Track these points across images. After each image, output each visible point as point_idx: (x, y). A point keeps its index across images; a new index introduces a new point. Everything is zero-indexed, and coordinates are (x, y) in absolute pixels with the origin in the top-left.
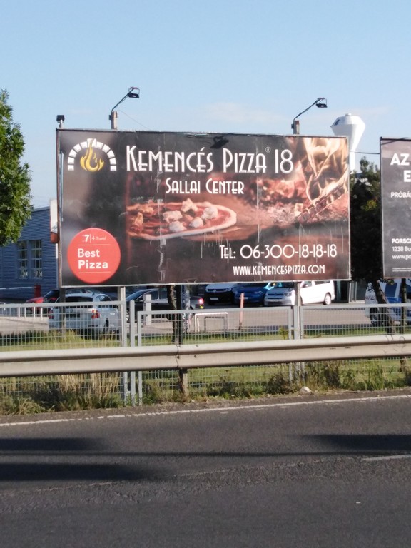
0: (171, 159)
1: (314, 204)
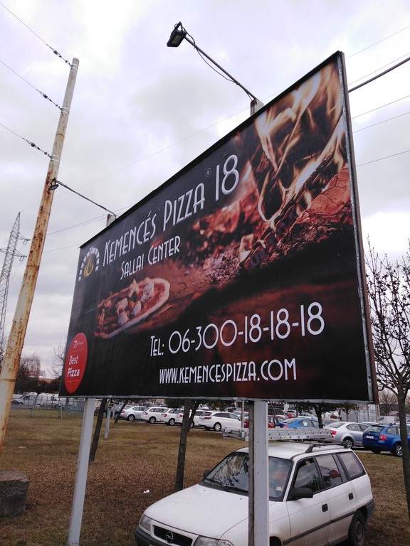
1: (272, 226)
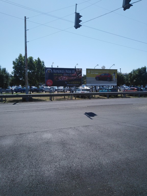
0: (59, 71)
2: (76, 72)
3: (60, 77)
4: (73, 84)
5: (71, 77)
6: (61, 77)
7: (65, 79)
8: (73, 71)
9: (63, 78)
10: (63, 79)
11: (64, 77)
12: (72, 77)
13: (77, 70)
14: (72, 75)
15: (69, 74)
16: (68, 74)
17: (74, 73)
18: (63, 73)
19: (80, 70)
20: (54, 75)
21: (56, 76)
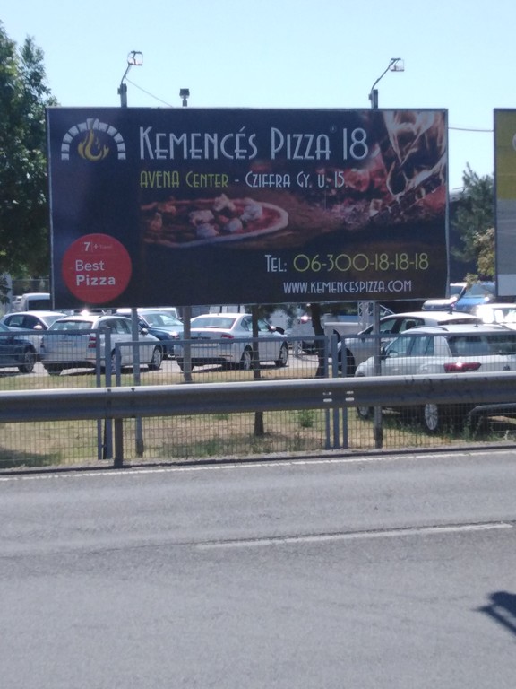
2: (385, 146)
3: (210, 207)
4: (350, 276)
5: (331, 202)
6: (224, 202)
7: (268, 222)
8: (352, 141)
9: (238, 214)
10: (236, 224)
11: (257, 208)
12: (338, 208)
13: (393, 127)
14: (341, 179)
15: (310, 167)
16: (292, 168)
17: (359, 164)
18: (245, 165)
19: (420, 126)
20: (147, 180)
21: (163, 194)
